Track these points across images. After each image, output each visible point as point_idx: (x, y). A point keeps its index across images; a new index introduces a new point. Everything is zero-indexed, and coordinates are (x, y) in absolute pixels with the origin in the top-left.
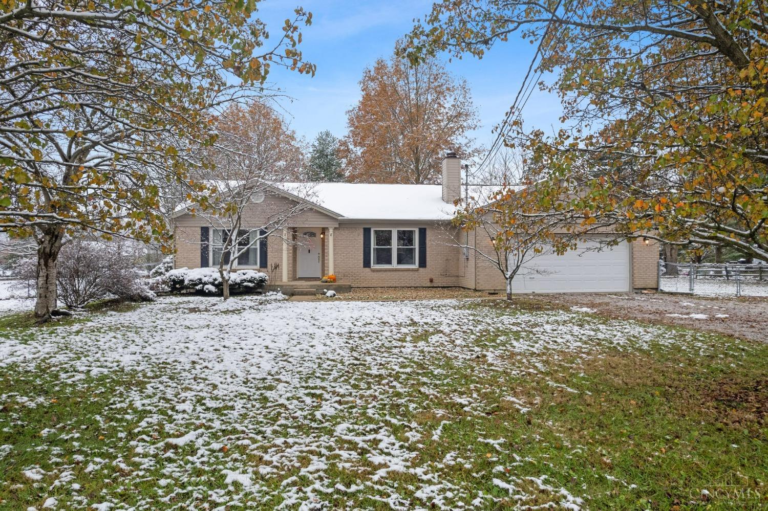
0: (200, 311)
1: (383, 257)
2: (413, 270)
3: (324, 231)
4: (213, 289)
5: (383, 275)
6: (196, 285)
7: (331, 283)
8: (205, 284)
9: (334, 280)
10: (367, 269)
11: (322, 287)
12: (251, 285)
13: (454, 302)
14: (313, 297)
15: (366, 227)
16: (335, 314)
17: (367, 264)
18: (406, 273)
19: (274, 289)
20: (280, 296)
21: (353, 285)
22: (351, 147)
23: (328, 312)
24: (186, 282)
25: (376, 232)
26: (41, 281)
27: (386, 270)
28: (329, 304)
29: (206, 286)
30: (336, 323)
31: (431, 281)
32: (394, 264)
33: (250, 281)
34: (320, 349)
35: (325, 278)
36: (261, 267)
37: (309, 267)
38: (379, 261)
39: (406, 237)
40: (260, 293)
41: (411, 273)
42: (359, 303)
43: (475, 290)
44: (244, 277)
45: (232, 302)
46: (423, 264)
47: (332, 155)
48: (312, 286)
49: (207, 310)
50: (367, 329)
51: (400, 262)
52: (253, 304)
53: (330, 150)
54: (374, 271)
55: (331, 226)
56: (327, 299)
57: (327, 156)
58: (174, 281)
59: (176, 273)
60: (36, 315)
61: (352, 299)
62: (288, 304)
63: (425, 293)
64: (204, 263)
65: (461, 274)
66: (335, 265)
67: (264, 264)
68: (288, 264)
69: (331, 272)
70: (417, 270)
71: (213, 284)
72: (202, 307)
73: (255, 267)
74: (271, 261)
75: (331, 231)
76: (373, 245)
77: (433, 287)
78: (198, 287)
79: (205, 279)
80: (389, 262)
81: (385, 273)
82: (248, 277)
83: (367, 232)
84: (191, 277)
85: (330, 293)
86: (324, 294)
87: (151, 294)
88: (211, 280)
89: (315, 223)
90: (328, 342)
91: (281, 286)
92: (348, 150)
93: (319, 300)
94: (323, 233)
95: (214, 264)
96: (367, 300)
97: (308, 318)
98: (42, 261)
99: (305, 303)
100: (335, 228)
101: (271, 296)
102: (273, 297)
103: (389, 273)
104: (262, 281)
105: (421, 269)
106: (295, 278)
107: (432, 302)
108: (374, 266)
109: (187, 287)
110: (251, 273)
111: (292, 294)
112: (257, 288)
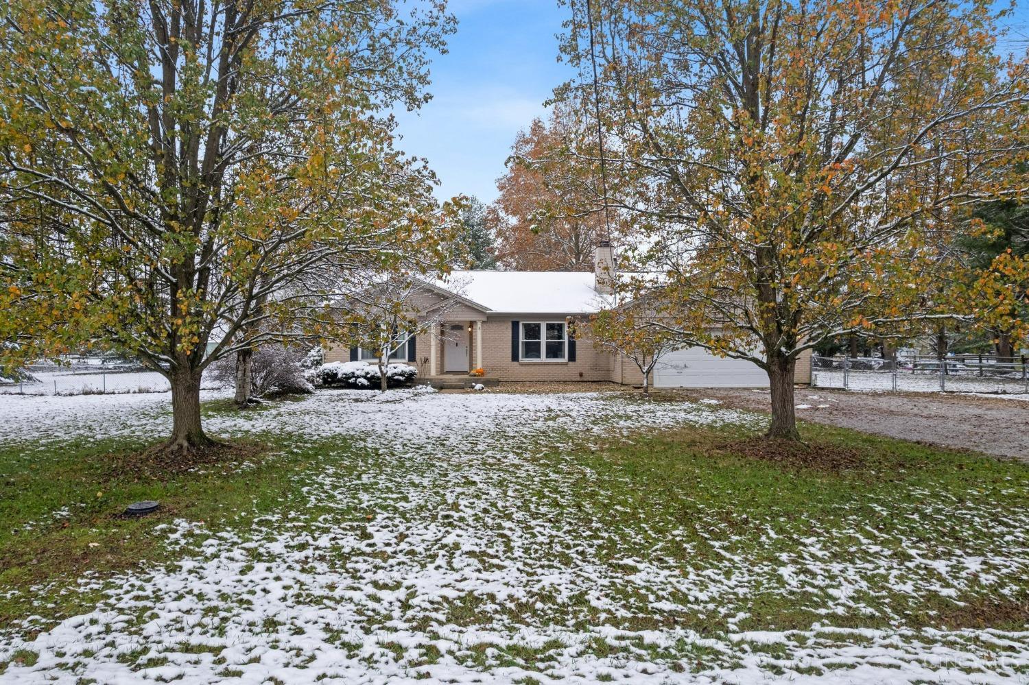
0: (362, 401)
1: (532, 350)
2: (562, 364)
3: (472, 324)
4: (365, 382)
5: (532, 369)
6: (350, 378)
7: (479, 377)
8: (358, 377)
9: (483, 374)
10: (516, 363)
11: (470, 381)
12: (401, 378)
13: (595, 394)
14: (462, 391)
15: (514, 320)
16: (484, 403)
17: (515, 357)
18: (555, 367)
19: (424, 382)
20: (430, 389)
21: (501, 379)
22: (502, 214)
23: (478, 402)
24: (340, 376)
25: (525, 326)
26: (240, 374)
27: (535, 364)
28: (478, 396)
29: (359, 380)
30: (484, 410)
31: (581, 375)
32: (543, 358)
33: (400, 375)
34: (474, 424)
35: (473, 372)
36: (409, 360)
37: (457, 361)
38: (527, 355)
39: (557, 330)
40: (410, 387)
41: (560, 367)
42: (506, 396)
43: (622, 384)
44: (396, 371)
45: (389, 394)
46: (572, 357)
47: (480, 225)
48: (460, 380)
49: (368, 400)
50: (510, 413)
51: (548, 356)
52: (408, 396)
53: (476, 220)
54: (522, 365)
55: (479, 319)
56: (476, 392)
57: (473, 226)
58: (327, 374)
59: (328, 366)
60: (236, 402)
61: (501, 392)
62: (439, 396)
63: (572, 387)
64: (354, 357)
65: (612, 368)
66: (483, 358)
67: (412, 358)
68: (437, 358)
69: (479, 365)
70: (566, 364)
71: (365, 377)
72: (364, 398)
73: (403, 361)
74: (419, 355)
75: (479, 325)
76: (522, 339)
77: (582, 382)
78: (351, 381)
79: (357, 373)
80: (539, 356)
81: (534, 367)
82: (399, 370)
83: (515, 325)
84: (344, 371)
85: (479, 386)
86: (473, 387)
87: (310, 386)
88: (363, 374)
89: (464, 316)
90: (479, 420)
91: (431, 380)
92: (497, 219)
93: (468, 393)
94: (471, 326)
95: (363, 358)
96: (514, 393)
97: (461, 406)
98: (241, 358)
99: (455, 395)
100: (483, 322)
101: (421, 388)
102: (424, 390)
103: (538, 367)
104: (412, 374)
105: (571, 363)
106: (442, 372)
107: (575, 394)
108: (522, 360)
109: (340, 380)
110: (401, 367)
111: (441, 387)
112: (408, 381)
